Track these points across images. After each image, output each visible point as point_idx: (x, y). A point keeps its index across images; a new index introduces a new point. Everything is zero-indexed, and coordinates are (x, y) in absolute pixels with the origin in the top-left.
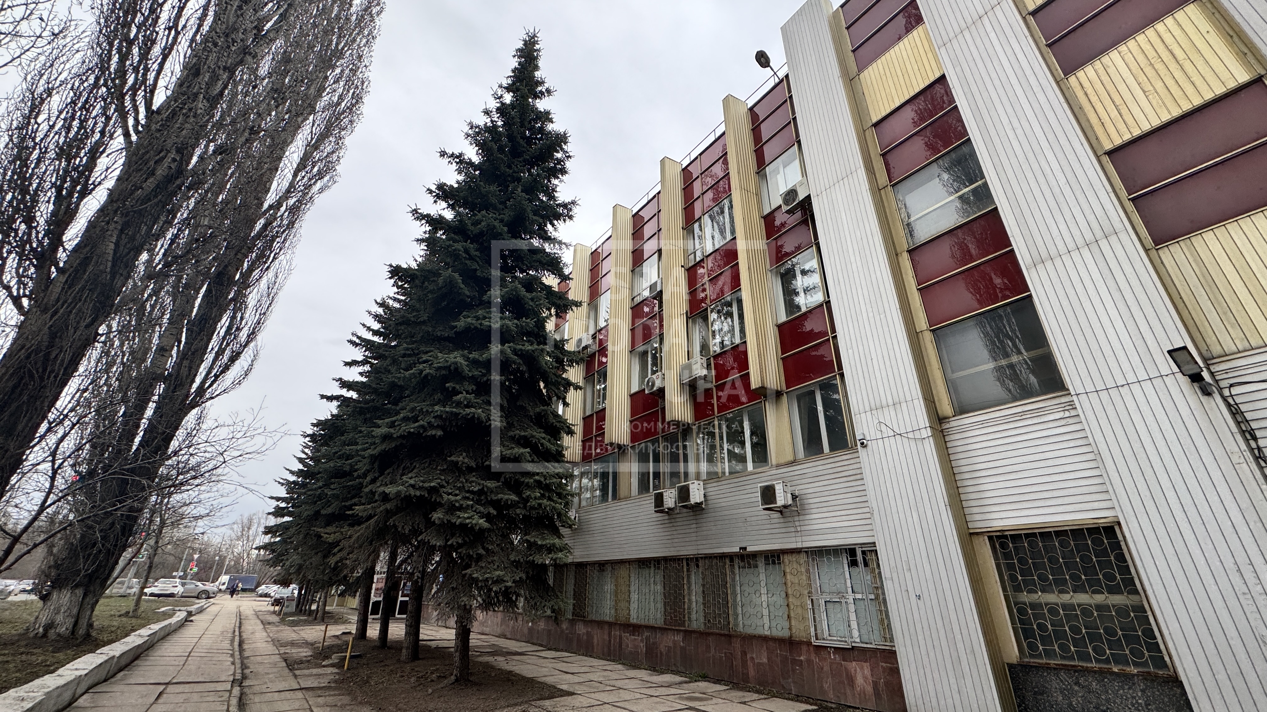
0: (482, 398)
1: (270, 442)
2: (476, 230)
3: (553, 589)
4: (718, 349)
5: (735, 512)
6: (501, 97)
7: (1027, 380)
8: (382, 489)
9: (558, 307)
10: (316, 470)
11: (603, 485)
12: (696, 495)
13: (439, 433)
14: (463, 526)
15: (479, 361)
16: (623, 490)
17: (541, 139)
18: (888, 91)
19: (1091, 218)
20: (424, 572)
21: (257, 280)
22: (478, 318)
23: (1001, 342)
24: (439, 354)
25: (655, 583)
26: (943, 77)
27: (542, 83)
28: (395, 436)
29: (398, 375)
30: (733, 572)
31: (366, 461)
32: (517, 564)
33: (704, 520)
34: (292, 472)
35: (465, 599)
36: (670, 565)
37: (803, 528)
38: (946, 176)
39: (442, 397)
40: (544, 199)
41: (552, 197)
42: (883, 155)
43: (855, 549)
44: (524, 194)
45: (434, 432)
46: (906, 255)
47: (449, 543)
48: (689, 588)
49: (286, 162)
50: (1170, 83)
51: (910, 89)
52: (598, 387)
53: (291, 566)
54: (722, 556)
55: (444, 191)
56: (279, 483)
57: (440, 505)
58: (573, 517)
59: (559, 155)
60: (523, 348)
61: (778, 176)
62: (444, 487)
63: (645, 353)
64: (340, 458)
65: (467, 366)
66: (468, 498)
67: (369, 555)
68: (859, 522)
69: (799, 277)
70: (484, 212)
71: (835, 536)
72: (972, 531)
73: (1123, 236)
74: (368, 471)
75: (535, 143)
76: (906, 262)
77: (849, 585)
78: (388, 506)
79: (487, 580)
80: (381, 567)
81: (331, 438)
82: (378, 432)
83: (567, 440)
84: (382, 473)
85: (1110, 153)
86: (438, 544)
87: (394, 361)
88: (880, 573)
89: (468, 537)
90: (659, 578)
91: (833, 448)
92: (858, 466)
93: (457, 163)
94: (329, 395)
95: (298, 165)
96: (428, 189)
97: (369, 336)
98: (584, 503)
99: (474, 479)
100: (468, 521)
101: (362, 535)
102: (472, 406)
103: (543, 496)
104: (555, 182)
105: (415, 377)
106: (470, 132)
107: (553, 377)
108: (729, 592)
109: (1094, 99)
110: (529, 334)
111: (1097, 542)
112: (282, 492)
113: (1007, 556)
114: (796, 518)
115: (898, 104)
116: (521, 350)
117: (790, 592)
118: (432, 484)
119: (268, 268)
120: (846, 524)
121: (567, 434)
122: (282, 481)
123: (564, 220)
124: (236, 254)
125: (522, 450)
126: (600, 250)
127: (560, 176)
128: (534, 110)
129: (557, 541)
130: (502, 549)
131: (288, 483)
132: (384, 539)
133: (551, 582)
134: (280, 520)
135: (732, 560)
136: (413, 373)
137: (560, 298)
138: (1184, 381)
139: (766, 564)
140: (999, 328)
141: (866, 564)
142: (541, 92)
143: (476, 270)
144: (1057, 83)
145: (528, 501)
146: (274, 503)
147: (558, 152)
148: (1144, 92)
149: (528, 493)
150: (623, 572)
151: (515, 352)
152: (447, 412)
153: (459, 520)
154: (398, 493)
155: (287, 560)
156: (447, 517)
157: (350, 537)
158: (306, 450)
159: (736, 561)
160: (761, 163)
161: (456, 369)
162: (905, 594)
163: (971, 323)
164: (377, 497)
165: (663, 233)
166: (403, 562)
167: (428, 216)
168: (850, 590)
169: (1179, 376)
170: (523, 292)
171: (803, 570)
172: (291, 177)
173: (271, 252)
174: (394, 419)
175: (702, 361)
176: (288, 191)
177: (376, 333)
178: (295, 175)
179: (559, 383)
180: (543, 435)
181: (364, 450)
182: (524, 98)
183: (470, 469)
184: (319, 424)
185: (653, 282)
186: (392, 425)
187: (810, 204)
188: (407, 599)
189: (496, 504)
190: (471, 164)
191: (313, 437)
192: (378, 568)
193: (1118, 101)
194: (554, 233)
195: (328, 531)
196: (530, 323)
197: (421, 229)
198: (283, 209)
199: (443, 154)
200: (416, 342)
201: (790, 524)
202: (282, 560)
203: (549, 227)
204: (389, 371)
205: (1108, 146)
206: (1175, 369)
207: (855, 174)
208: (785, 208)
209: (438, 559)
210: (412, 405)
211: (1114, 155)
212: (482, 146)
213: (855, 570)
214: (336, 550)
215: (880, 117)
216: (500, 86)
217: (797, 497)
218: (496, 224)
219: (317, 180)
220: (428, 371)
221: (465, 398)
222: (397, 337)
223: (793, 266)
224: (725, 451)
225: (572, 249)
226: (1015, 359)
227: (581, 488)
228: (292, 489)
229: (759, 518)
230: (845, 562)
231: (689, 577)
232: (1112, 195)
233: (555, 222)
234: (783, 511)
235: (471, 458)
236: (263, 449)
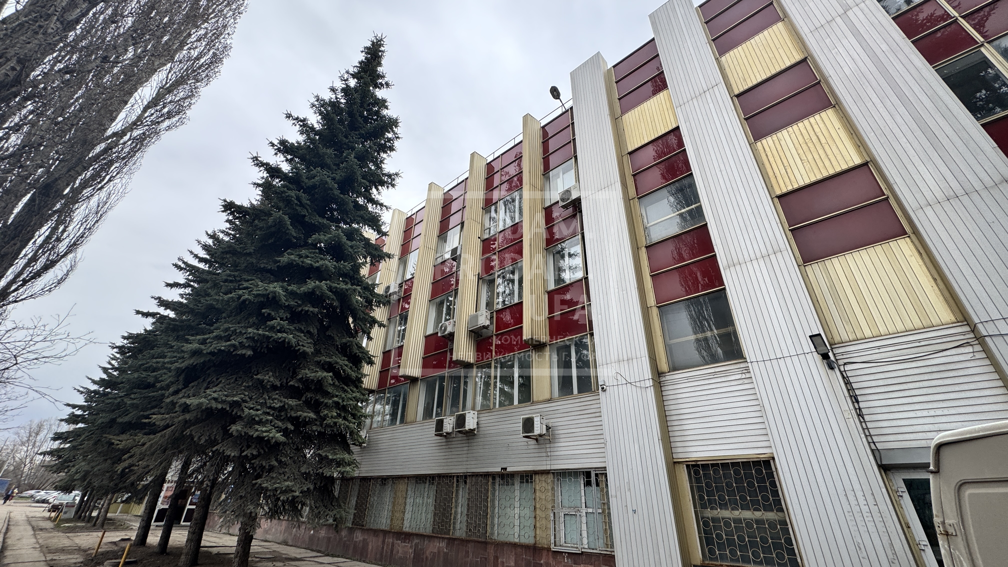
0: (295, 325)
1: (72, 348)
2: (310, 183)
3: (337, 500)
4: (500, 307)
5: (502, 438)
6: (347, 80)
7: (716, 351)
8: (183, 400)
9: (373, 257)
10: (119, 380)
11: (394, 410)
12: (471, 423)
13: (249, 353)
14: (260, 439)
15: (297, 293)
16: (410, 416)
17: (376, 120)
18: (640, 131)
19: (766, 240)
20: (214, 482)
21: (88, 197)
22: (300, 256)
23: (701, 323)
24: (260, 283)
25: (428, 497)
26: (677, 128)
27: (383, 77)
28: (205, 352)
29: (217, 297)
30: (494, 489)
31: (173, 373)
32: (306, 476)
33: (475, 444)
34: (94, 382)
35: (251, 507)
36: (443, 481)
37: (552, 454)
38: (672, 199)
39: (256, 321)
40: (373, 168)
41: (379, 167)
42: (634, 176)
43: (590, 472)
44: (356, 160)
45: (244, 352)
46: (644, 250)
47: (243, 454)
48: (456, 502)
49: (138, 98)
50: (816, 157)
51: (656, 133)
52: (399, 328)
53: (76, 473)
54: (486, 475)
55: (285, 146)
56: (79, 391)
57: (240, 418)
58: (363, 437)
59: (390, 135)
60: (338, 286)
61: (558, 180)
62: (247, 402)
63: (442, 303)
64: (146, 370)
65: (285, 296)
66: (268, 414)
67: (161, 463)
68: (595, 451)
69: (567, 258)
70: (319, 169)
71: (577, 461)
72: (675, 460)
73: (785, 253)
74: (172, 383)
75: (371, 123)
76: (643, 254)
77: (583, 501)
78: (188, 416)
79: (276, 489)
80: (172, 475)
81: (140, 351)
82: (188, 347)
83: (366, 369)
84: (186, 386)
85: (779, 197)
86: (233, 454)
87: (215, 285)
88: (607, 491)
89: (263, 449)
90: (432, 494)
91: (580, 391)
92: (598, 406)
93: (301, 126)
94: (145, 311)
95: (149, 103)
96: (271, 143)
97: (195, 262)
98: (375, 425)
99: (277, 396)
100: (265, 434)
101: (156, 443)
102: (284, 332)
103: (339, 416)
104: (384, 155)
105: (234, 301)
106: (316, 103)
107: (361, 314)
108: (489, 505)
109: (771, 159)
110: (345, 275)
111: (759, 472)
112: (80, 400)
113: (698, 480)
114: (548, 446)
115: (646, 141)
116: (336, 288)
117: (538, 506)
118: (235, 399)
119: (102, 187)
120: (585, 451)
121: (368, 364)
122: (81, 389)
123: (388, 187)
124: (69, 171)
125: (325, 374)
126: (414, 217)
127: (389, 152)
128: (373, 96)
129: (347, 456)
130: (294, 462)
131: (89, 392)
132: (179, 447)
133: (336, 494)
134: (72, 427)
135: (494, 479)
136: (232, 297)
137: (376, 249)
138: (818, 358)
139: (521, 482)
140: (700, 313)
141: (598, 485)
142: (381, 84)
143: (305, 216)
144: (750, 145)
145: (325, 419)
146: (70, 410)
147: (389, 132)
148: (801, 160)
149: (326, 412)
150: (402, 486)
151: (330, 289)
152: (260, 335)
153: (257, 433)
154: (200, 405)
155: (74, 466)
156: (245, 430)
157: (143, 444)
158: (113, 362)
159: (498, 479)
160: (547, 169)
161: (274, 298)
162: (625, 508)
163: (682, 305)
164: (177, 409)
165: (467, 211)
166: (194, 471)
167: (267, 164)
168: (584, 505)
169: (815, 354)
170: (344, 239)
171: (550, 488)
172: (140, 112)
173: (107, 174)
174: (206, 336)
175: (487, 314)
176: (134, 123)
177: (201, 260)
178: (145, 110)
179: (366, 320)
180: (347, 363)
181: (172, 363)
182: (367, 85)
183: (274, 388)
184: (130, 337)
185: (454, 247)
186: (204, 342)
187: (580, 203)
188: (194, 507)
189: (295, 421)
190: (312, 129)
191: (121, 350)
192: (169, 477)
193: (786, 164)
194: (377, 196)
195: (120, 439)
196: (347, 266)
197: (260, 175)
198: (126, 138)
199: (289, 116)
200: (239, 270)
201: (543, 450)
202: (68, 466)
203: (374, 190)
204: (208, 295)
205: (778, 193)
206: (814, 350)
207: (613, 185)
208: (561, 204)
209: (231, 469)
210: (226, 326)
211: (783, 199)
212: (325, 117)
213: (589, 489)
214: (126, 456)
215: (633, 148)
216: (347, 72)
217: (550, 428)
218: (329, 180)
219: (165, 119)
220: (246, 296)
221: (279, 324)
222: (222, 265)
223: (563, 249)
224: (498, 389)
225: (391, 211)
226: (709, 334)
227: (374, 412)
228: (92, 398)
229: (520, 444)
230: (582, 482)
231: (457, 491)
232: (780, 225)
233: (380, 187)
234: (538, 439)
235: (276, 377)
236: (63, 354)
